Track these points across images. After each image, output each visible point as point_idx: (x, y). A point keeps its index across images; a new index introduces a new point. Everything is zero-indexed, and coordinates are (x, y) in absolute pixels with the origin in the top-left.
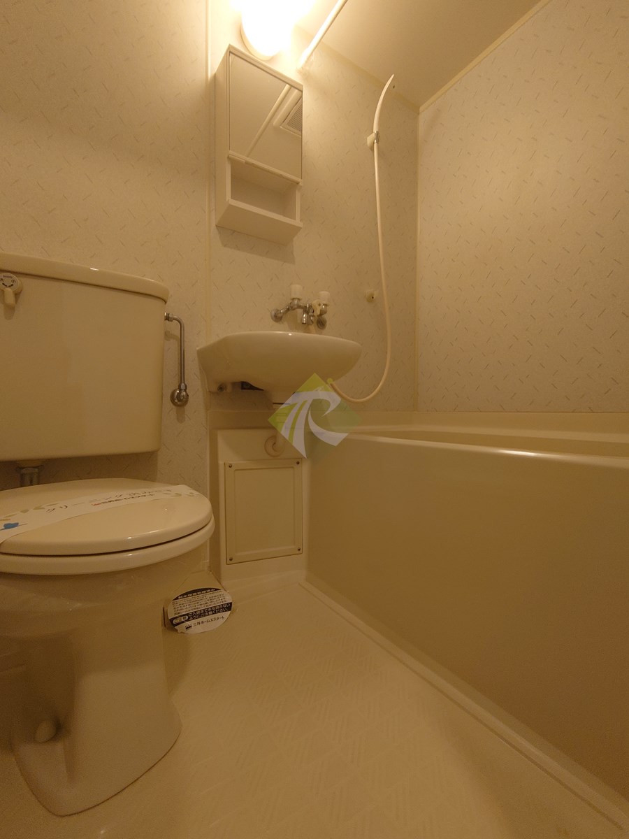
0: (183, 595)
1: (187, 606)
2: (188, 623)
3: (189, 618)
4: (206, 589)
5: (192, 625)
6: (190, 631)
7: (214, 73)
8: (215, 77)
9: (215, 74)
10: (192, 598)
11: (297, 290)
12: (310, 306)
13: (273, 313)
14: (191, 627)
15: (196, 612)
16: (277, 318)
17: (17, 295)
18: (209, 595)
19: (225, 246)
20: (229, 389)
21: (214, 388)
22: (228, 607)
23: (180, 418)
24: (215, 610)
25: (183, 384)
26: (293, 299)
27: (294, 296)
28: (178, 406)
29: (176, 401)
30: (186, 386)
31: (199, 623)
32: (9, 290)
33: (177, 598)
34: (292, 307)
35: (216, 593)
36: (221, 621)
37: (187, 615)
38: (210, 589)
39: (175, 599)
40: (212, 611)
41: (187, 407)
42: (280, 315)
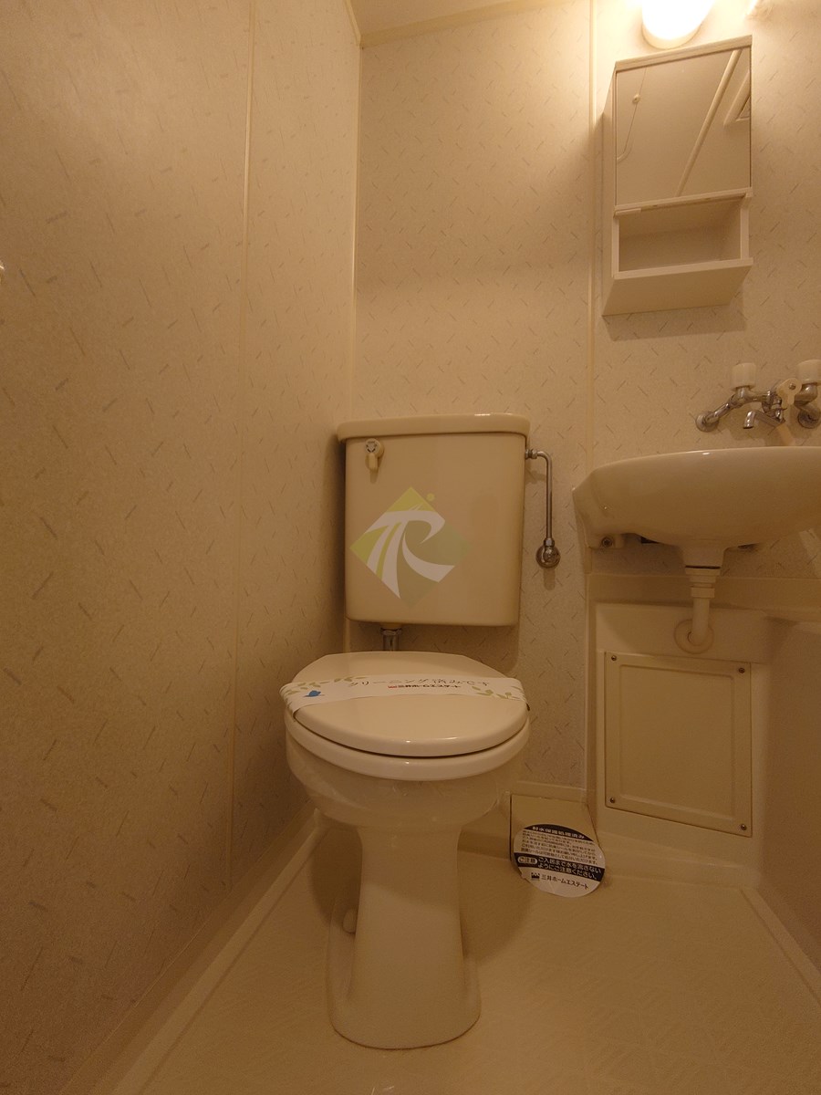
0: (539, 826)
1: (540, 845)
2: (536, 871)
3: (539, 863)
4: (572, 832)
5: (541, 877)
6: (535, 882)
7: (601, 114)
8: (603, 118)
9: (603, 115)
10: (550, 836)
11: (744, 372)
12: (774, 395)
13: (700, 418)
14: (538, 877)
15: (549, 859)
16: (709, 425)
17: (379, 458)
18: (574, 843)
19: (615, 340)
20: (618, 543)
21: (596, 543)
22: (598, 874)
23: (549, 584)
24: (577, 870)
25: (549, 539)
26: (737, 388)
27: (737, 385)
28: (547, 567)
29: (543, 561)
30: (553, 542)
31: (549, 878)
32: (372, 455)
33: (530, 828)
34: (735, 404)
35: (584, 844)
36: (582, 892)
37: (537, 857)
38: (579, 834)
39: (527, 828)
40: (572, 868)
41: (558, 569)
42: (712, 420)
